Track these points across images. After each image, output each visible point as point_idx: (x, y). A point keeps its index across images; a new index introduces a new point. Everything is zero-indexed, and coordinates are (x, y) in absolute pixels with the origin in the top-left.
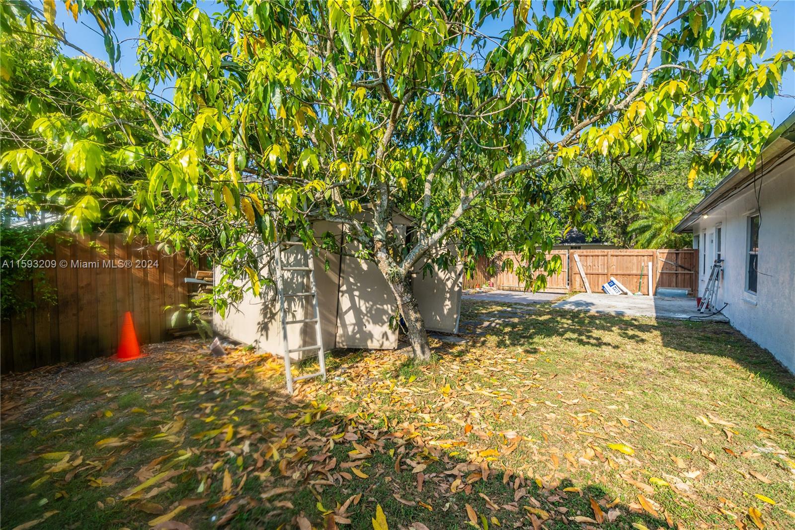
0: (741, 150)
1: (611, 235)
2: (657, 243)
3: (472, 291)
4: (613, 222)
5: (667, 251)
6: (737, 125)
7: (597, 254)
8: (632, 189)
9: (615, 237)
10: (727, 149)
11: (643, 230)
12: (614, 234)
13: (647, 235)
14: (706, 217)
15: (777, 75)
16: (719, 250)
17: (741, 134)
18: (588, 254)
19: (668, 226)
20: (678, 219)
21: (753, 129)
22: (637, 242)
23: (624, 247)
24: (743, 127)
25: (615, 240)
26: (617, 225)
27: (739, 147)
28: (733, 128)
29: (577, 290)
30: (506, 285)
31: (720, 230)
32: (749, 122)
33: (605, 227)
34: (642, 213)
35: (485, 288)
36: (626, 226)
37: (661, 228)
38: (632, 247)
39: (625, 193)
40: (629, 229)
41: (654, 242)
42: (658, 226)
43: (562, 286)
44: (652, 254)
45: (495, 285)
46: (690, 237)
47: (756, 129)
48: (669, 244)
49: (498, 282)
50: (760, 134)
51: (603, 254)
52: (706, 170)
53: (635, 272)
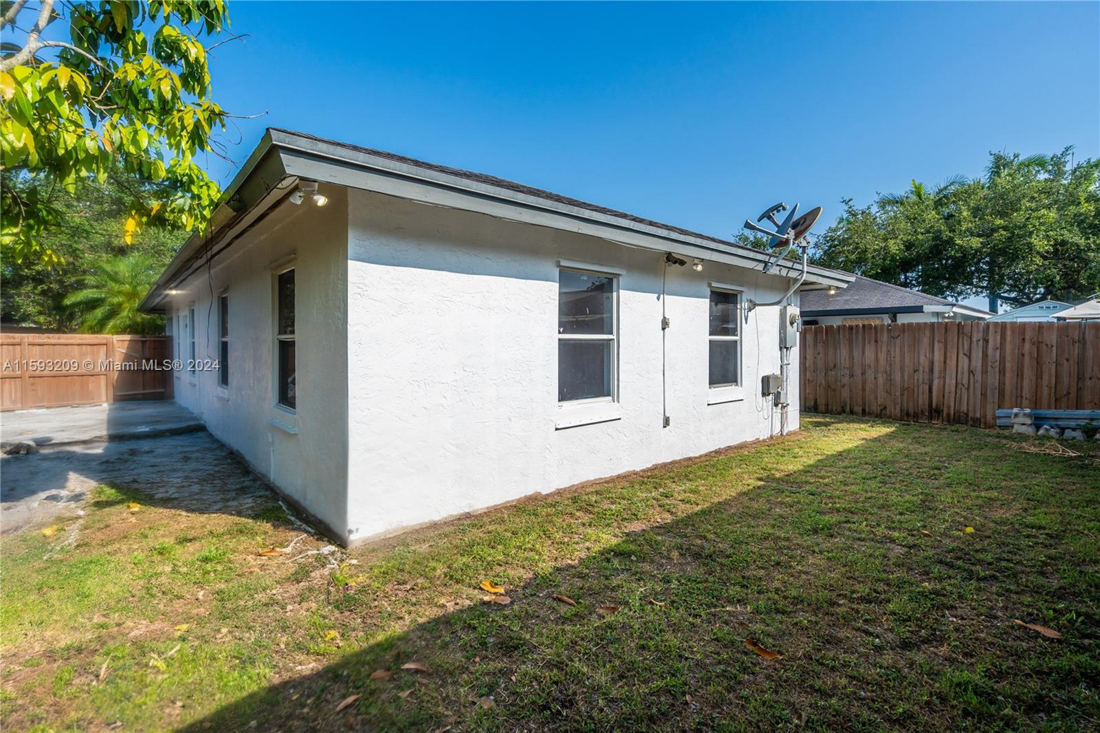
0: (187, 208)
1: (31, 309)
2: (114, 327)
4: (35, 288)
5: (127, 337)
6: (184, 176)
8: (30, 227)
9: (40, 313)
10: (172, 201)
11: (92, 305)
12: (39, 308)
13: (99, 313)
14: (174, 292)
15: (206, 128)
16: (193, 337)
17: (189, 190)
19: (132, 302)
20: (144, 291)
21: (201, 187)
22: (82, 323)
23: (59, 330)
24: (192, 182)
25: (42, 319)
26: (43, 293)
27: (185, 203)
28: (180, 178)
31: (193, 311)
32: (198, 178)
33: (19, 295)
34: (90, 280)
36: (62, 296)
37: (120, 305)
38: (73, 331)
39: (15, 230)
40: (67, 302)
41: (111, 323)
42: (116, 300)
44: (105, 341)
46: (162, 319)
47: (205, 187)
48: (132, 328)
50: (209, 195)
51: (15, 341)
52: (149, 224)
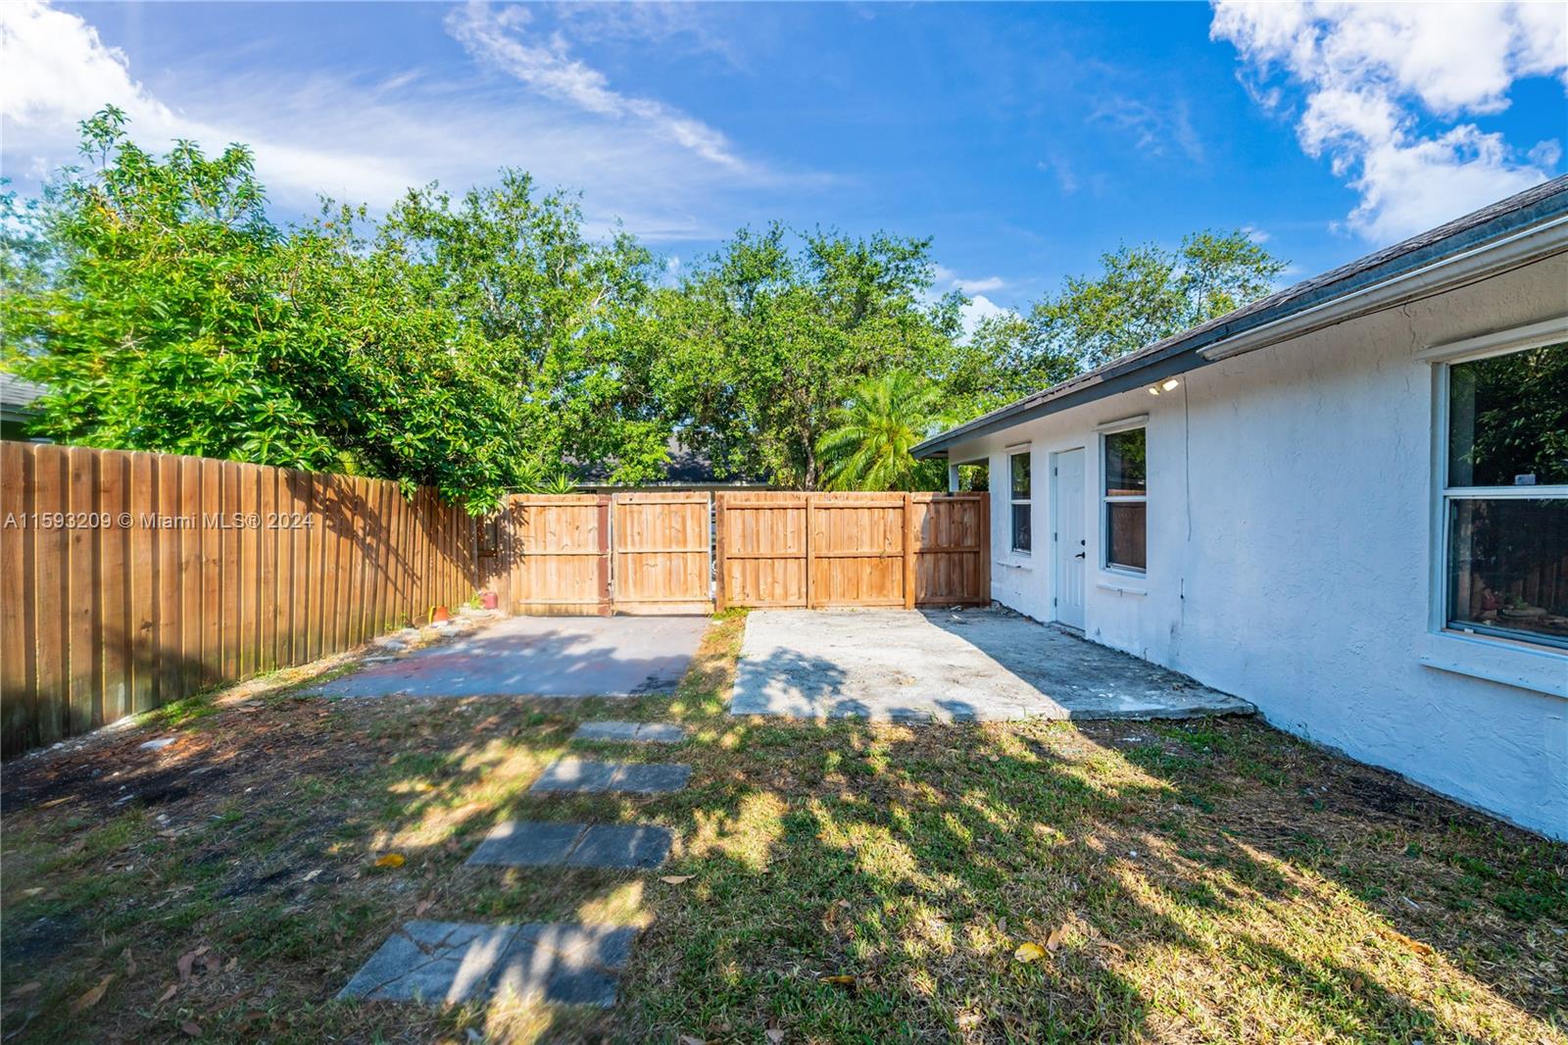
3: (415, 636)
4: (780, 432)
5: (929, 495)
7: (782, 503)
9: (782, 465)
11: (851, 447)
12: (781, 458)
18: (762, 503)
25: (781, 474)
29: (736, 603)
30: (538, 600)
35: (469, 614)
37: (880, 447)
41: (872, 477)
43: (696, 594)
44: (901, 504)
45: (502, 602)
49: (513, 591)
51: (796, 503)
53: (866, 550)
